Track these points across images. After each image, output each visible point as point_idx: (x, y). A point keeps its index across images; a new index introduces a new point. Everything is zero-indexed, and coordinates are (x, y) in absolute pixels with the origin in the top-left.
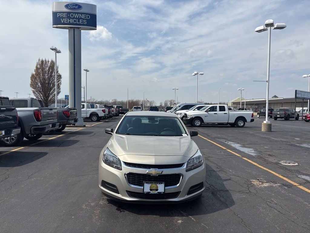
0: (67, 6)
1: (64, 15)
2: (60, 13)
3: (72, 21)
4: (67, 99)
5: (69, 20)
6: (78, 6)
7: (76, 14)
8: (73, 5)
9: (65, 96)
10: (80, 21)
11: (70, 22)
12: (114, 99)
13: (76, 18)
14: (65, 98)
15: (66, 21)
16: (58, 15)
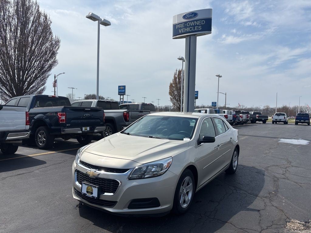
0: (184, 17)
1: (182, 26)
2: (178, 24)
3: (188, 29)
4: (213, 105)
5: (186, 29)
6: (194, 14)
7: (192, 22)
8: (190, 15)
9: (212, 102)
10: (196, 28)
11: (186, 30)
12: (266, 105)
13: (192, 26)
14: (212, 105)
15: (183, 31)
16: (177, 27)
